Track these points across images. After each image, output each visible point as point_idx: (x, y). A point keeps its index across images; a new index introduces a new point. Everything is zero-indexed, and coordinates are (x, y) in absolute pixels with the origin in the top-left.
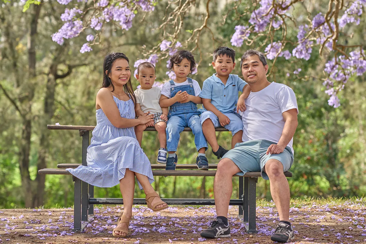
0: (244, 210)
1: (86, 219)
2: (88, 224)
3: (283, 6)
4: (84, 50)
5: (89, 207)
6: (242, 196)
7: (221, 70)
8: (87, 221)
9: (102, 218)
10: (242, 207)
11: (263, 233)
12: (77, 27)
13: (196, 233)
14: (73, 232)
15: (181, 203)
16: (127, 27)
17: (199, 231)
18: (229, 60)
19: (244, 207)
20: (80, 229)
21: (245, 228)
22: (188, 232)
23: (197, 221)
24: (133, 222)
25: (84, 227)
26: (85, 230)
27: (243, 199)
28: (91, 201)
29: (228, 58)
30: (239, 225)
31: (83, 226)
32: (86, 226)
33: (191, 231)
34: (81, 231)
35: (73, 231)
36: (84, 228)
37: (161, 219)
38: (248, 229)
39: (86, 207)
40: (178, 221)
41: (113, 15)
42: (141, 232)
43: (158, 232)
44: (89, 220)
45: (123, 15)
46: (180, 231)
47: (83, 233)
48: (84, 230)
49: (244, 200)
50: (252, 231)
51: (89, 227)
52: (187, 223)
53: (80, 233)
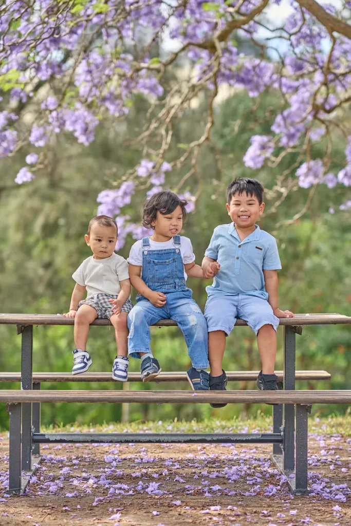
0: (284, 451)
1: (28, 467)
2: (32, 477)
3: (327, 107)
4: (21, 177)
5: (33, 448)
6: (282, 428)
7: (239, 217)
8: (30, 470)
9: (53, 461)
10: (282, 447)
11: (318, 494)
12: (9, 141)
13: (210, 495)
14: (8, 496)
15: (183, 441)
16: (87, 139)
17: (214, 492)
18: (250, 200)
19: (284, 446)
20: (20, 490)
21: (287, 483)
22: (197, 494)
23: (207, 466)
24: (103, 470)
25: (25, 485)
26: (27, 490)
27: (282, 433)
28: (36, 438)
29: (249, 198)
30: (278, 477)
31: (24, 483)
32: (29, 481)
33: (201, 491)
34: (21, 494)
35: (7, 492)
36: (26, 487)
37: (148, 462)
38: (293, 487)
39: (29, 448)
40: (176, 467)
41: (65, 122)
42: (120, 494)
43: (147, 493)
44: (33, 468)
45: (80, 121)
46: (183, 492)
47: (24, 496)
48: (25, 490)
49: (284, 435)
50: (301, 492)
51: (34, 484)
52: (192, 473)
53: (19, 496)
